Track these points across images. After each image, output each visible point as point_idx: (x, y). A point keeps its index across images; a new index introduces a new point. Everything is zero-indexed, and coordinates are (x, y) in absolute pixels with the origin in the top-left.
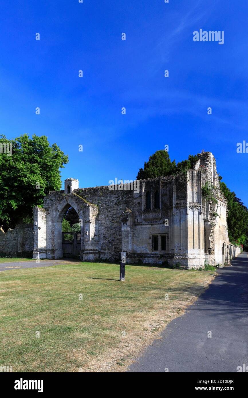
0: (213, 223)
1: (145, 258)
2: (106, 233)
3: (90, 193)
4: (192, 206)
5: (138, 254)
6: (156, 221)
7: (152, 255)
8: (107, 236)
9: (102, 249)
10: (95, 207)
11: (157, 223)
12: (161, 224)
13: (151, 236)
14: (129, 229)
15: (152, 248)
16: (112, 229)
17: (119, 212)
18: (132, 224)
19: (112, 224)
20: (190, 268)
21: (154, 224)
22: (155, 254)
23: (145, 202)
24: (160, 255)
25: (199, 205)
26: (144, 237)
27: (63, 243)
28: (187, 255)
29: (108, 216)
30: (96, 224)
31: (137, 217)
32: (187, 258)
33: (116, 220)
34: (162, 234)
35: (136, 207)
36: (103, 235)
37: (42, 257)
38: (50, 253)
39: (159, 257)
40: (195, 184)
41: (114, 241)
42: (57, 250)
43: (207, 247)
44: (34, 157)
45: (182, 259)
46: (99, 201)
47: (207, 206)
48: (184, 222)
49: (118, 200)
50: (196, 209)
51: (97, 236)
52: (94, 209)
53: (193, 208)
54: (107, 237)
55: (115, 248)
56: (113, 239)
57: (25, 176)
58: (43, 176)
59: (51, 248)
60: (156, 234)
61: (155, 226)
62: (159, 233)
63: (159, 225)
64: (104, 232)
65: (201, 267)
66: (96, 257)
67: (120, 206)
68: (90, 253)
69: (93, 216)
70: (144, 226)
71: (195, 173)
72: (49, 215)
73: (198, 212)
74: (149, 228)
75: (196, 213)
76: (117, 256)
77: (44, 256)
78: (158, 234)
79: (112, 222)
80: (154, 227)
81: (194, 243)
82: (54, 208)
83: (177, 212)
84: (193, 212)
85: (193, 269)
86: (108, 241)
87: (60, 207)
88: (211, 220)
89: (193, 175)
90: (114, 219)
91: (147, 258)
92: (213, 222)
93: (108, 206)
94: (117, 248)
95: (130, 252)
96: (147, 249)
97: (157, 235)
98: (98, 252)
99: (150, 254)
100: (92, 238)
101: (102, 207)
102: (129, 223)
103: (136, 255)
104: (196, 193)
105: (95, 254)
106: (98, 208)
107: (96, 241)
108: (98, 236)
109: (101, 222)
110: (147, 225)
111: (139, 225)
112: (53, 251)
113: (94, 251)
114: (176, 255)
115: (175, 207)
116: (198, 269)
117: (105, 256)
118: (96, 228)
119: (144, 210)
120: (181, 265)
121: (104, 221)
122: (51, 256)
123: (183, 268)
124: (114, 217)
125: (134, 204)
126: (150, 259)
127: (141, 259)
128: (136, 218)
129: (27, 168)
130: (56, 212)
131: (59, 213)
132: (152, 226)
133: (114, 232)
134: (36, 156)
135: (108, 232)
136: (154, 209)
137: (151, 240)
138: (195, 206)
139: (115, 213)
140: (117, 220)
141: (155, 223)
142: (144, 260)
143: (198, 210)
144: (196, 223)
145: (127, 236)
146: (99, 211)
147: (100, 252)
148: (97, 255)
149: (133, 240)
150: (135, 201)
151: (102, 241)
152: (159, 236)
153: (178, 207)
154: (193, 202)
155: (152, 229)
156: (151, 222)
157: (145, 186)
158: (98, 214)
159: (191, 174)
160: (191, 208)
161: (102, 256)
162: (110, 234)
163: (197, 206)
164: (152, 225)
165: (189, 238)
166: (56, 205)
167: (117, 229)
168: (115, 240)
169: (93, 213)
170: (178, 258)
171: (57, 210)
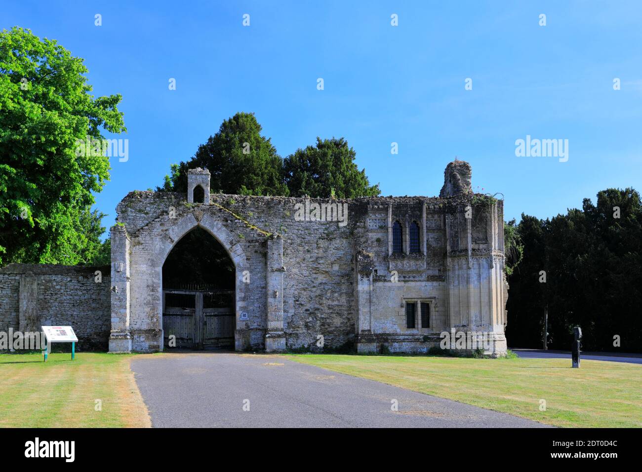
2: (299, 293)
4: (496, 256)
5: (378, 335)
6: (414, 275)
7: (406, 337)
8: (303, 300)
11: (415, 279)
12: (423, 281)
13: (404, 302)
15: (407, 323)
16: (314, 287)
17: (332, 254)
19: (314, 276)
21: (409, 281)
22: (413, 335)
23: (392, 240)
24: (422, 337)
26: (389, 303)
29: (304, 260)
31: (375, 266)
33: (324, 270)
34: (426, 298)
35: (372, 247)
36: (294, 299)
39: (420, 339)
41: (320, 310)
46: (283, 227)
50: (498, 261)
54: (303, 303)
55: (323, 325)
56: (317, 306)
60: (415, 298)
61: (412, 284)
62: (420, 297)
63: (418, 283)
64: (296, 292)
67: (334, 242)
70: (389, 284)
73: (499, 265)
76: (329, 340)
78: (417, 298)
79: (314, 272)
80: (409, 285)
81: (497, 315)
82: (157, 231)
84: (496, 264)
86: (306, 310)
90: (319, 266)
91: (396, 342)
93: (304, 239)
94: (329, 325)
96: (396, 327)
97: (416, 300)
99: (403, 335)
101: (289, 242)
103: (374, 337)
111: (380, 281)
115: (472, 254)
117: (299, 341)
119: (394, 254)
121: (295, 270)
123: (490, 357)
124: (321, 262)
125: (369, 242)
126: (403, 343)
127: (386, 344)
128: (373, 269)
132: (406, 285)
133: (319, 292)
135: (305, 293)
136: (412, 254)
137: (404, 309)
139: (320, 255)
140: (327, 270)
141: (411, 278)
143: (501, 262)
144: (499, 281)
145: (370, 301)
147: (286, 332)
150: (370, 237)
152: (419, 302)
155: (405, 290)
156: (404, 277)
157: (393, 210)
160: (495, 259)
161: (290, 341)
162: (310, 296)
163: (500, 256)
164: (405, 281)
167: (327, 287)
168: (322, 308)
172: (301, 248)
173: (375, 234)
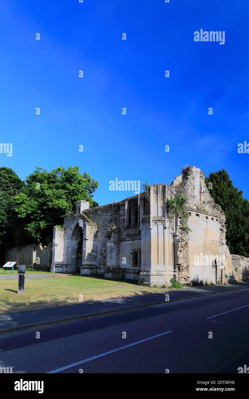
0: (183, 238)
1: (127, 273)
3: (93, 213)
4: (156, 220)
5: (122, 269)
6: (136, 236)
7: (133, 271)
9: (99, 264)
10: (93, 225)
12: (139, 239)
13: (132, 251)
14: (113, 245)
15: (133, 263)
18: (116, 240)
20: (152, 285)
22: (135, 270)
23: (128, 219)
25: (163, 219)
26: (127, 252)
27: (77, 259)
28: (150, 271)
29: (103, 233)
30: (94, 241)
31: (123, 233)
32: (149, 274)
35: (122, 224)
36: (100, 251)
37: (57, 271)
38: (65, 268)
40: (159, 199)
42: (70, 265)
43: (176, 264)
44: (65, 185)
45: (145, 275)
46: (98, 220)
47: (176, 220)
48: (149, 237)
49: (111, 218)
50: (161, 224)
51: (95, 252)
52: (91, 227)
53: (158, 222)
54: (102, 253)
57: (52, 201)
58: (69, 200)
59: (66, 263)
60: (136, 249)
61: (135, 241)
62: (138, 248)
63: (138, 241)
64: (101, 248)
65: (165, 284)
66: (93, 272)
68: (86, 268)
69: (90, 233)
70: (127, 242)
71: (160, 187)
72: (66, 233)
73: (163, 226)
74: (131, 244)
75: (161, 227)
77: (60, 270)
81: (158, 258)
82: (69, 227)
83: (143, 227)
84: (158, 226)
85: (155, 286)
86: (103, 256)
87: (73, 226)
88: (182, 235)
89: (158, 190)
91: (128, 273)
92: (183, 236)
93: (104, 223)
95: (113, 267)
96: (129, 265)
97: (136, 250)
98: (95, 267)
99: (131, 270)
100: (88, 253)
101: (100, 225)
102: (112, 239)
103: (120, 270)
104: (161, 207)
105: (91, 269)
106: (97, 226)
107: (94, 257)
108: (97, 252)
109: (99, 239)
110: (129, 240)
111: (123, 241)
112: (67, 266)
113: (91, 266)
114: (142, 271)
115: (142, 222)
116: (162, 286)
117: (101, 271)
118: (94, 244)
119: (126, 227)
120: (145, 281)
121: (101, 238)
122: (65, 270)
123: (146, 285)
125: (121, 221)
126: (131, 274)
127: (124, 274)
128: (121, 235)
129: (54, 194)
130: (70, 230)
131: (72, 232)
132: (133, 242)
134: (67, 183)
136: (134, 225)
137: (132, 256)
138: (159, 220)
141: (135, 239)
142: (126, 275)
143: (163, 224)
144: (161, 237)
145: (111, 251)
146: (98, 229)
147: (97, 267)
148: (94, 270)
149: (119, 256)
150: (121, 219)
151: (99, 257)
152: (138, 252)
153: (144, 222)
154: (158, 216)
155: (133, 245)
156: (132, 238)
157: (128, 203)
158: (97, 232)
159: (155, 189)
160: (156, 223)
161: (98, 271)
163: (162, 221)
164: (133, 240)
165: (152, 253)
166: (70, 224)
169: (91, 231)
170: (142, 274)
171: (71, 229)
172: (103, 228)
173: (123, 217)
